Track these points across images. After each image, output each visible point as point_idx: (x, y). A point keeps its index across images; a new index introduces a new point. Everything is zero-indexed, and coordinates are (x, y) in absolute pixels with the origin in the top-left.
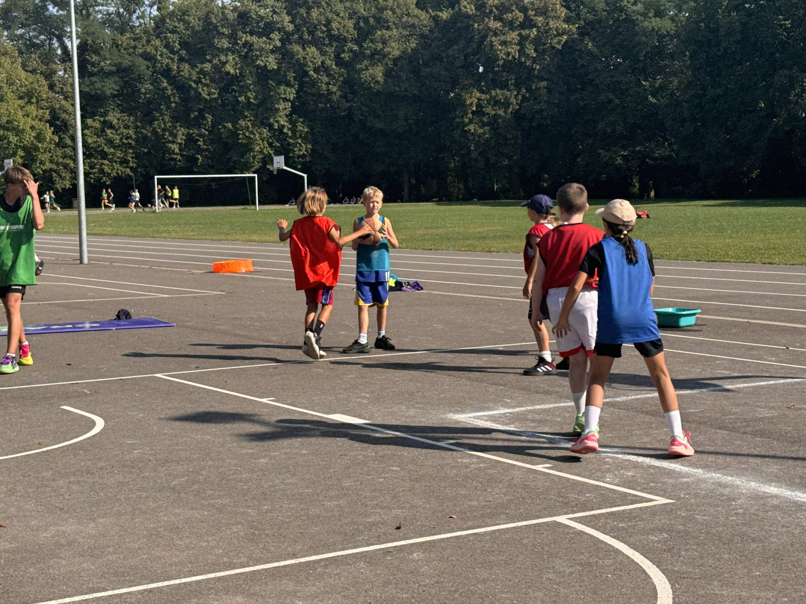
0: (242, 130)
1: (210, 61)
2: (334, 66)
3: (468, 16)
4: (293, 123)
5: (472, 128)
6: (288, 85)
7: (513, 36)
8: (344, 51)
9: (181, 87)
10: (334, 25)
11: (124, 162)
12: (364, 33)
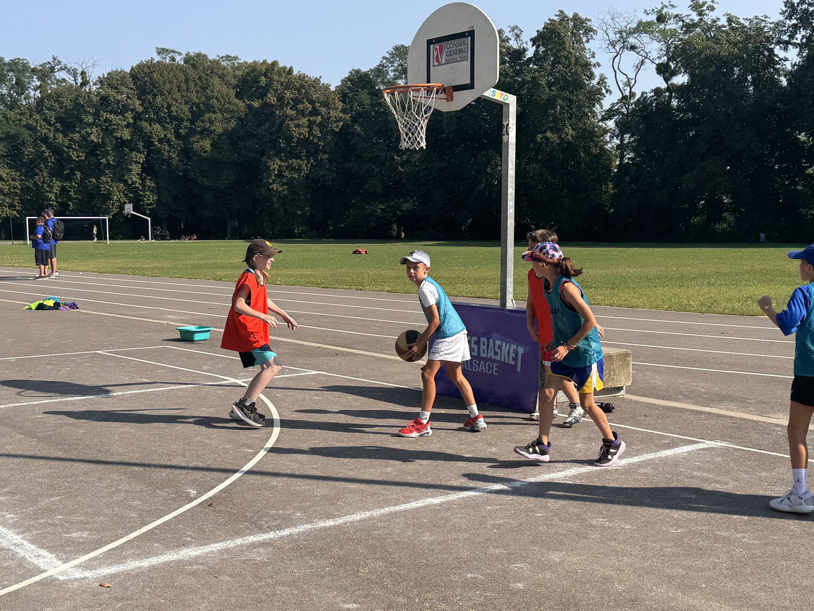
0: (103, 184)
1: (79, 132)
2: (174, 139)
3: (272, 106)
4: (143, 180)
5: (274, 186)
6: (139, 151)
7: (304, 121)
8: (181, 128)
9: (57, 151)
10: (174, 109)
11: (12, 206)
12: (196, 114)
